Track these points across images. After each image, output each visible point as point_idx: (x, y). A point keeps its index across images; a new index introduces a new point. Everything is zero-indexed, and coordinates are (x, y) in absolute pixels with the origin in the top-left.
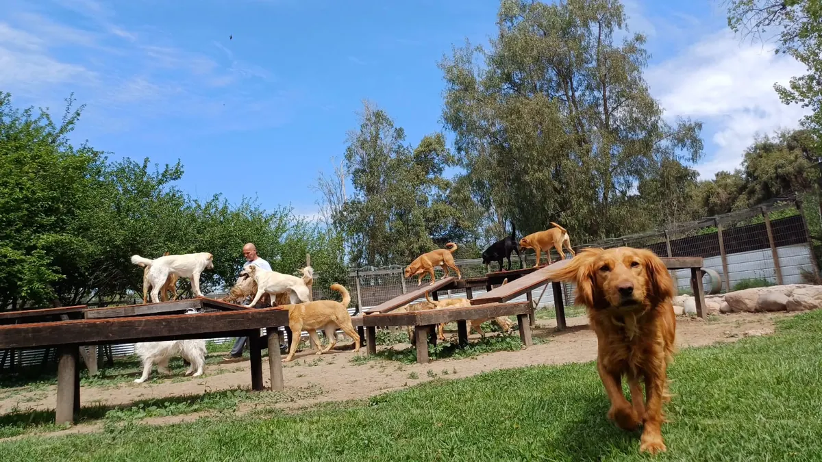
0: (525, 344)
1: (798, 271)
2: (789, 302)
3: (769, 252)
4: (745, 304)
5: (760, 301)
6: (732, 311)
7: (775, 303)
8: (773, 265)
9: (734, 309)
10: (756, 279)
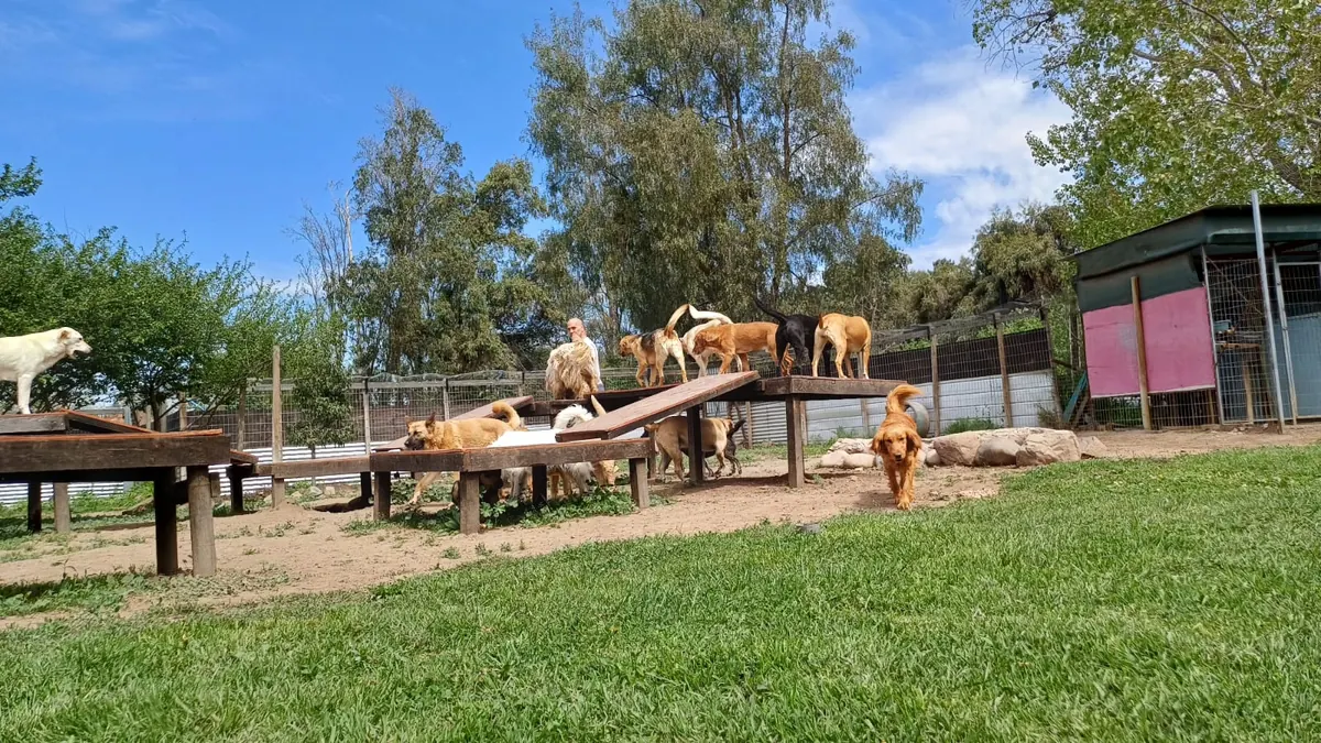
0: (638, 505)
1: (1035, 410)
2: (1020, 452)
3: (998, 380)
4: (960, 454)
5: (981, 451)
6: (942, 464)
7: (1002, 454)
8: (1001, 401)
9: (945, 461)
10: (977, 418)
